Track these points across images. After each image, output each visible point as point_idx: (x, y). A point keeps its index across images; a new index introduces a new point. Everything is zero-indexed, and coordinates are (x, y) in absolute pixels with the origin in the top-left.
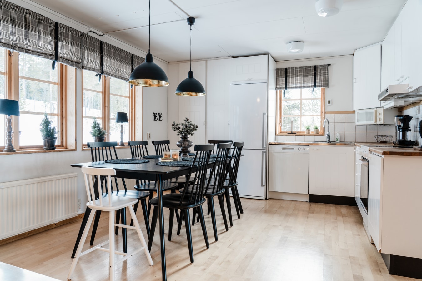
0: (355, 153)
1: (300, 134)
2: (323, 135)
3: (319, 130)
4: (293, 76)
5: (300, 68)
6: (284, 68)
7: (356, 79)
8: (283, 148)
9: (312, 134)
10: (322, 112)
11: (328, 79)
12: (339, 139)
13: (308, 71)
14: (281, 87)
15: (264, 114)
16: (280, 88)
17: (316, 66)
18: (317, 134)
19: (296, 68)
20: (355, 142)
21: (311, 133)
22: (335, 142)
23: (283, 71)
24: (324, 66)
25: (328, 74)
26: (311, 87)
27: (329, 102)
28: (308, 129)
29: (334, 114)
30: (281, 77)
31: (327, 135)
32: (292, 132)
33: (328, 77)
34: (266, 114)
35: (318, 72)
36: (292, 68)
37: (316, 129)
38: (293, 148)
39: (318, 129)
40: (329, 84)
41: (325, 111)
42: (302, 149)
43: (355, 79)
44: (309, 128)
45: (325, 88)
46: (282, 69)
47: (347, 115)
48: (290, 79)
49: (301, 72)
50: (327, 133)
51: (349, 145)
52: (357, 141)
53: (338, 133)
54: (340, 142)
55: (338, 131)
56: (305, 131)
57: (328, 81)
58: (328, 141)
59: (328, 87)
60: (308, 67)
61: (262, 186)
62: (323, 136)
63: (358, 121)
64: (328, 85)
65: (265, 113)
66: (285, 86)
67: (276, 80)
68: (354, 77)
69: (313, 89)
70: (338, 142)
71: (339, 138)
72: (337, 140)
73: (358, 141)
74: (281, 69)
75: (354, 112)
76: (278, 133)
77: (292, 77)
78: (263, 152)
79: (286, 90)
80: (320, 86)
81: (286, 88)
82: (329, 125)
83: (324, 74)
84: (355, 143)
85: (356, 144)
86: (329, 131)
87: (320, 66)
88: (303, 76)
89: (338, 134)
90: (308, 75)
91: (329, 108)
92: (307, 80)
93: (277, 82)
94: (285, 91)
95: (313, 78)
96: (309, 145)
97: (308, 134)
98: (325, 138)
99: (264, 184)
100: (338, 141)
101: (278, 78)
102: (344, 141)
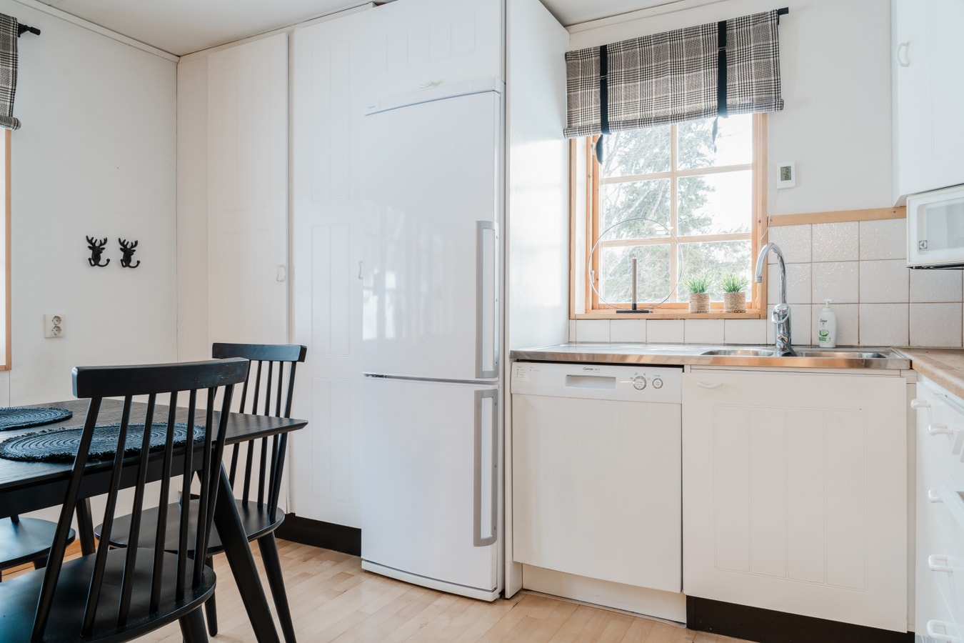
0: (912, 416)
1: (670, 316)
2: (762, 316)
3: (743, 295)
4: (631, 77)
5: (660, 38)
6: (595, 48)
7: (907, 45)
8: (572, 379)
9: (717, 311)
10: (757, 222)
11: (777, 73)
12: (832, 335)
13: (693, 49)
14: (587, 123)
15: (482, 226)
16: (583, 130)
17: (725, 22)
18: (736, 311)
19: (644, 41)
20: (908, 349)
21: (710, 310)
22: (811, 346)
23: (595, 59)
24: (759, 18)
25: (776, 53)
26: (707, 112)
27: (786, 174)
28: (700, 293)
29: (808, 226)
30: (587, 84)
31: (773, 319)
32: (635, 306)
33: (777, 63)
34: (496, 226)
35: (733, 50)
36: (626, 43)
37: (734, 291)
38: (613, 379)
39: (741, 291)
40: (784, 95)
41: (770, 214)
42: (649, 383)
43: (903, 48)
44: (703, 290)
45: (765, 115)
46: (589, 50)
47: (866, 225)
48: (618, 90)
49: (665, 57)
50: (777, 308)
51: (879, 367)
52: (914, 343)
53: (825, 309)
54: (837, 347)
55: (826, 300)
56: (688, 302)
57: (778, 82)
58: (780, 344)
59: (780, 105)
60: (692, 32)
61: (479, 542)
62: (762, 322)
63: (923, 246)
64: (778, 97)
65: (488, 225)
66: (599, 121)
67: (569, 97)
68: (900, 38)
69: (715, 123)
70: (826, 350)
71: (830, 328)
72: (823, 337)
73: (923, 344)
74: (585, 53)
75: (900, 210)
76: (579, 308)
77: (627, 80)
78: (479, 396)
79: (605, 136)
80: (743, 107)
81: (605, 126)
82: (784, 271)
83: (761, 53)
84: (909, 356)
85: (916, 361)
86: (784, 302)
87: (742, 21)
88: (673, 72)
89: (826, 313)
90: (693, 67)
91: (787, 200)
92: (690, 87)
93: (569, 106)
94: (601, 139)
95: (714, 78)
96: (682, 366)
97: (701, 311)
98: (769, 330)
99: (486, 533)
100: (828, 344)
101: (576, 89)
102: (856, 344)
